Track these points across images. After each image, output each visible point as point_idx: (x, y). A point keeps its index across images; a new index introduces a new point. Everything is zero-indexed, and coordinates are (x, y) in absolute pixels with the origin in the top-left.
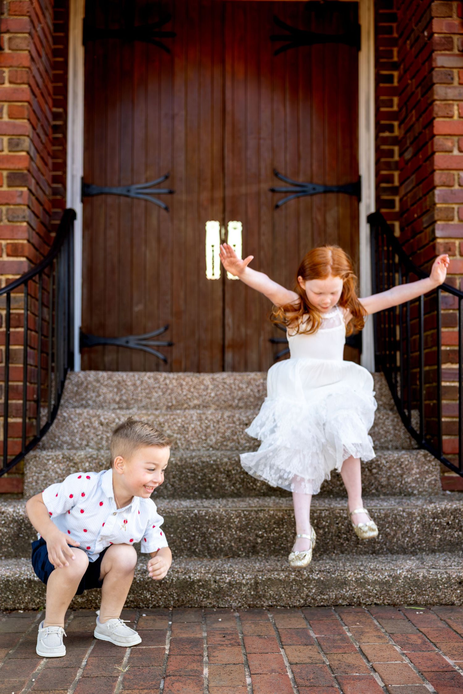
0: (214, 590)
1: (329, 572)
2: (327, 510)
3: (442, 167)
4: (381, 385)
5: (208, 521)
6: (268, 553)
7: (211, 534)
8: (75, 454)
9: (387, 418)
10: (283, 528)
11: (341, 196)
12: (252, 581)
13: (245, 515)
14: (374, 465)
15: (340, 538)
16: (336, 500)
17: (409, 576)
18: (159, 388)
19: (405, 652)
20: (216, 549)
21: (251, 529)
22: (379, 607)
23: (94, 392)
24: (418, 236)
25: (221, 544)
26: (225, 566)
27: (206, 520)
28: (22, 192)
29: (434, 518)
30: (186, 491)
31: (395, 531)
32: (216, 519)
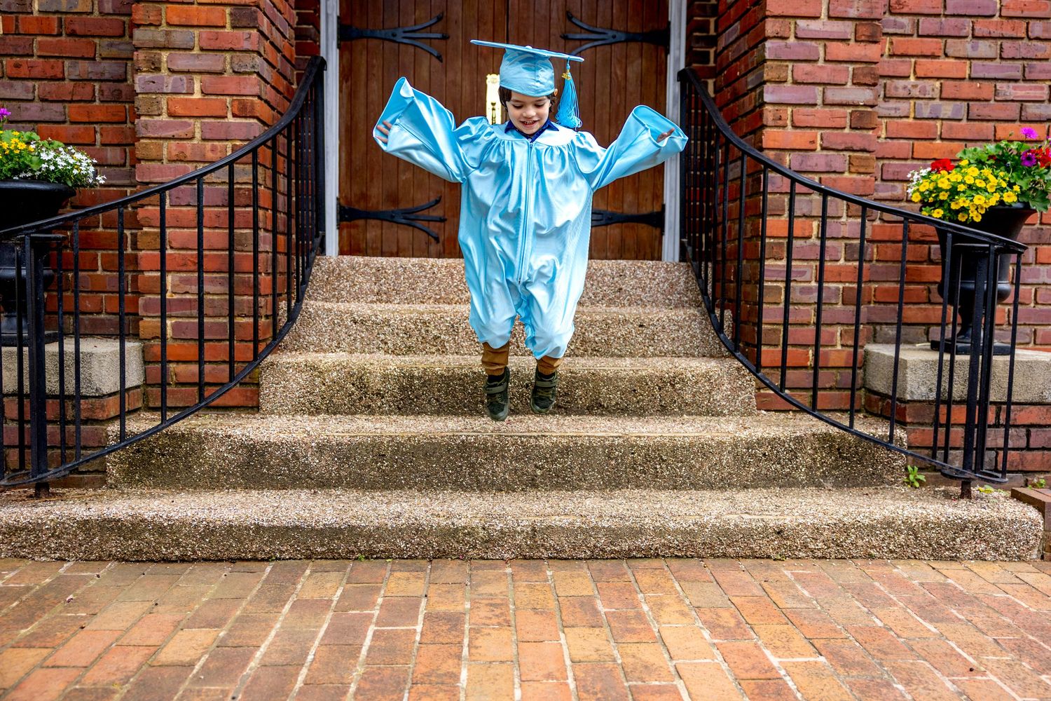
0: (482, 538)
1: (621, 519)
2: (620, 437)
3: (776, 14)
4: (686, 279)
5: (478, 449)
6: (548, 488)
7: (481, 465)
8: (321, 361)
9: (695, 321)
10: (567, 458)
11: (645, 45)
12: (529, 529)
13: (522, 442)
14: (677, 379)
15: (635, 470)
16: (632, 420)
17: (718, 525)
18: (426, 277)
19: (716, 641)
20: (486, 482)
21: (529, 458)
22: (681, 561)
23: (348, 281)
24: (742, 100)
25: (493, 476)
26: (496, 508)
27: (476, 448)
28: (250, 34)
29: (748, 449)
30: (453, 407)
31: (702, 463)
32: (488, 447)
